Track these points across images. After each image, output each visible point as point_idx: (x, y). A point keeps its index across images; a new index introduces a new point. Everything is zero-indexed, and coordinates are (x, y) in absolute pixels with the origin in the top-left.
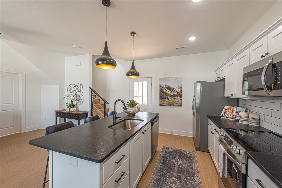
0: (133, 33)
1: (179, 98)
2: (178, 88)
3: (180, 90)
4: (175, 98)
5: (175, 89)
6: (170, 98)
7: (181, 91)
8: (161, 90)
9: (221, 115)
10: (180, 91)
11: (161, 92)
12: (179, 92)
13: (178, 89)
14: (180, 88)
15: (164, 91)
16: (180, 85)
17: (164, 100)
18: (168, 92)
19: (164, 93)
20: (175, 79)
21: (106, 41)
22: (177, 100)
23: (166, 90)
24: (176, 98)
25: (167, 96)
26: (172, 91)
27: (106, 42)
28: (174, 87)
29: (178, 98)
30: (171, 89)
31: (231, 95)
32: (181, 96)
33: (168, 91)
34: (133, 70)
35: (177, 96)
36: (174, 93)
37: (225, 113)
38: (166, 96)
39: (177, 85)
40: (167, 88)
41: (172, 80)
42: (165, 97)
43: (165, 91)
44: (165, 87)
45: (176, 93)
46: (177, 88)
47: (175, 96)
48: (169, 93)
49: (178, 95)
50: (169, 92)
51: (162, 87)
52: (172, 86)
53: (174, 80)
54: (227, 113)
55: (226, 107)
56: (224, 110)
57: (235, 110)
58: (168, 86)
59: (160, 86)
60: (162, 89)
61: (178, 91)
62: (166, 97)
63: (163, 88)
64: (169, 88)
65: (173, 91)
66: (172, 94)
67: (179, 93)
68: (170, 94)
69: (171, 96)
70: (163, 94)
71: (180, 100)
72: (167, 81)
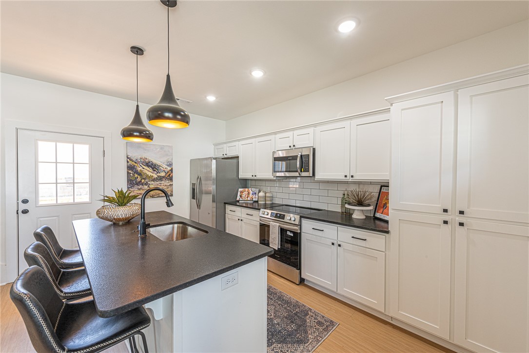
0: (137, 51)
1: (169, 183)
2: (166, 165)
3: (169, 168)
4: (161, 182)
5: (162, 167)
6: (152, 182)
7: (172, 170)
8: (130, 168)
9: (238, 199)
10: (170, 170)
11: (132, 171)
12: (168, 172)
13: (167, 167)
14: (170, 165)
15: (139, 169)
16: (170, 160)
17: (139, 187)
18: (147, 172)
19: (140, 174)
20: (161, 149)
21: (168, 74)
22: (166, 186)
23: (143, 168)
24: (163, 182)
25: (145, 179)
26: (154, 171)
27: (168, 76)
28: (160, 163)
29: (167, 183)
30: (153, 167)
31: (253, 176)
32: (171, 179)
33: (148, 169)
34: (138, 126)
35: (164, 179)
36: (158, 174)
37: (241, 196)
38: (143, 179)
39: (165, 159)
40: (145, 164)
41: (154, 149)
42: (141, 181)
43: (141, 170)
44: (141, 161)
45: (163, 174)
46: (164, 165)
47: (160, 179)
48: (150, 174)
49: (166, 176)
50: (149, 171)
51: (133, 161)
52: (155, 161)
53: (158, 149)
54: (243, 196)
55: (240, 190)
56: (239, 193)
57: (251, 192)
58: (147, 161)
59: (128, 158)
60: (134, 166)
61: (166, 170)
62: (143, 181)
63: (136, 163)
64: (150, 164)
65: (158, 170)
66: (155, 176)
67: (168, 174)
68: (152, 174)
69: (154, 180)
70: (136, 176)
71: (170, 185)
72: (146, 150)
